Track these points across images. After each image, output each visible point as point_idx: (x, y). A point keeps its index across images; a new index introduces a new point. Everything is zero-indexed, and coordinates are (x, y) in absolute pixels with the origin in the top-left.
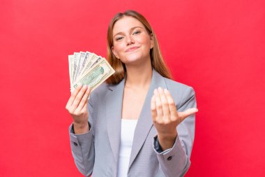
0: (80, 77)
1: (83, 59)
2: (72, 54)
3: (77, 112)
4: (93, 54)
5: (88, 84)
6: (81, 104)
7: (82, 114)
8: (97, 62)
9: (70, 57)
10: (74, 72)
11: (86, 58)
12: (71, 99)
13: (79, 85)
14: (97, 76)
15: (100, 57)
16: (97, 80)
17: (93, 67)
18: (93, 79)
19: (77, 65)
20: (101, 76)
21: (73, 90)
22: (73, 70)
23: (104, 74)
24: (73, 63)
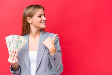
0: (12, 46)
1: (12, 38)
3: (14, 62)
4: (16, 35)
5: (16, 49)
6: (15, 58)
7: (16, 63)
8: (18, 38)
9: (6, 38)
10: (9, 45)
11: (13, 37)
12: (10, 57)
13: (12, 50)
14: (19, 45)
15: (19, 36)
16: (20, 46)
17: (18, 40)
18: (18, 46)
19: (10, 41)
20: (21, 44)
21: (10, 53)
22: (9, 44)
24: (8, 41)
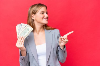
0: (20, 33)
1: (20, 26)
2: (17, 25)
4: (24, 24)
5: (23, 35)
8: (26, 26)
15: (27, 24)
17: (25, 28)
18: (25, 33)
20: (28, 32)
23: (29, 30)
